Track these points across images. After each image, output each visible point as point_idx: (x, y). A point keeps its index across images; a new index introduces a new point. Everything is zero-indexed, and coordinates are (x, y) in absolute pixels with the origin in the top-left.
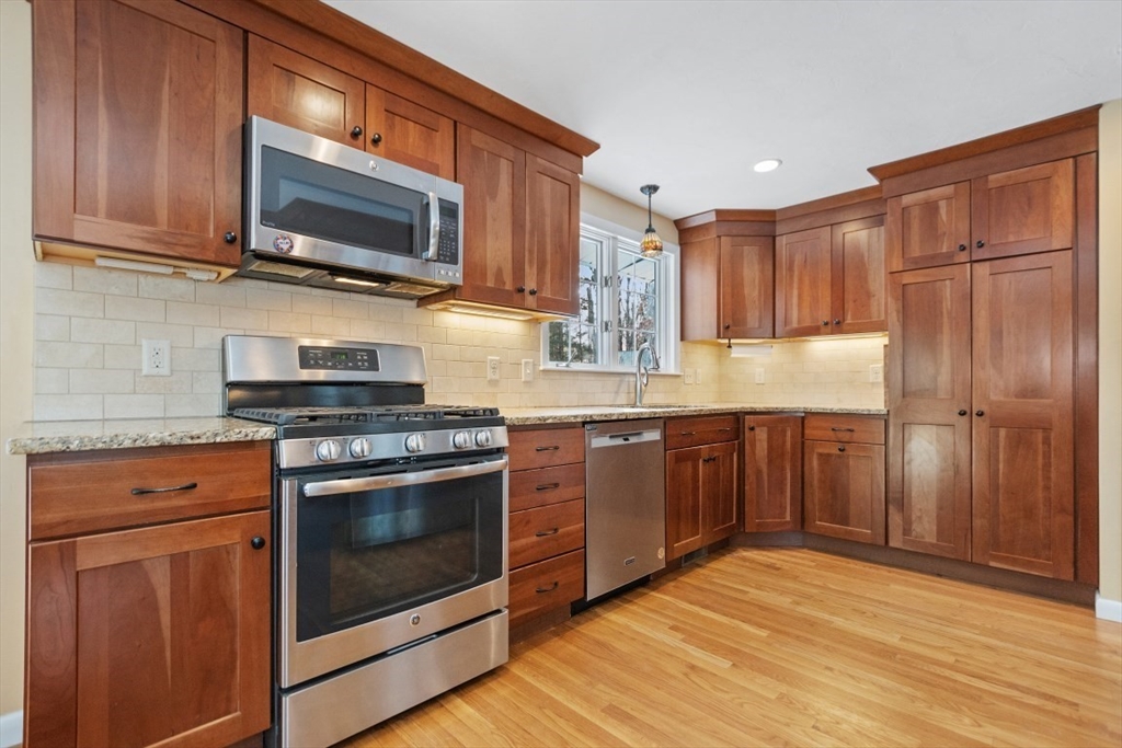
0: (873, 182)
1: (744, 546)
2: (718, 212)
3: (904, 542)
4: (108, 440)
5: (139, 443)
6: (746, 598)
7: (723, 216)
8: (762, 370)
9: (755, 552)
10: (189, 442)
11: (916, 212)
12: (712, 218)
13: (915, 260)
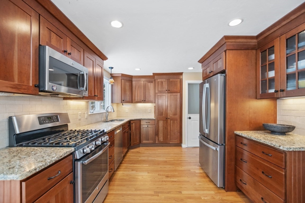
0: (152, 75)
1: (131, 149)
2: (122, 74)
3: (158, 142)
4: (44, 165)
5: (51, 163)
6: (139, 160)
7: (123, 75)
8: (127, 109)
9: (133, 150)
10: (60, 158)
11: (160, 83)
12: (121, 75)
13: (160, 91)
